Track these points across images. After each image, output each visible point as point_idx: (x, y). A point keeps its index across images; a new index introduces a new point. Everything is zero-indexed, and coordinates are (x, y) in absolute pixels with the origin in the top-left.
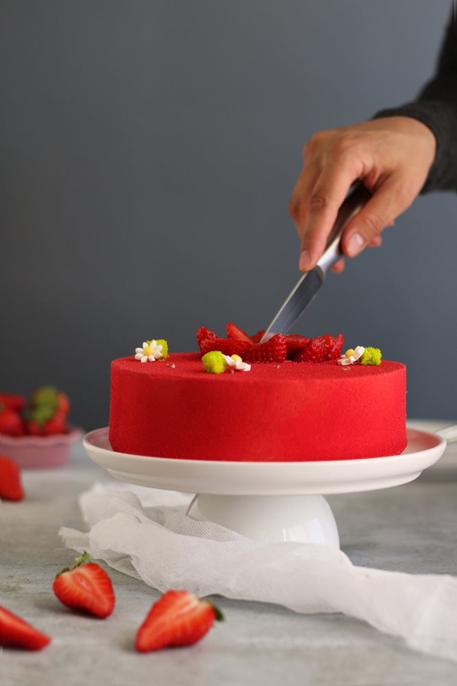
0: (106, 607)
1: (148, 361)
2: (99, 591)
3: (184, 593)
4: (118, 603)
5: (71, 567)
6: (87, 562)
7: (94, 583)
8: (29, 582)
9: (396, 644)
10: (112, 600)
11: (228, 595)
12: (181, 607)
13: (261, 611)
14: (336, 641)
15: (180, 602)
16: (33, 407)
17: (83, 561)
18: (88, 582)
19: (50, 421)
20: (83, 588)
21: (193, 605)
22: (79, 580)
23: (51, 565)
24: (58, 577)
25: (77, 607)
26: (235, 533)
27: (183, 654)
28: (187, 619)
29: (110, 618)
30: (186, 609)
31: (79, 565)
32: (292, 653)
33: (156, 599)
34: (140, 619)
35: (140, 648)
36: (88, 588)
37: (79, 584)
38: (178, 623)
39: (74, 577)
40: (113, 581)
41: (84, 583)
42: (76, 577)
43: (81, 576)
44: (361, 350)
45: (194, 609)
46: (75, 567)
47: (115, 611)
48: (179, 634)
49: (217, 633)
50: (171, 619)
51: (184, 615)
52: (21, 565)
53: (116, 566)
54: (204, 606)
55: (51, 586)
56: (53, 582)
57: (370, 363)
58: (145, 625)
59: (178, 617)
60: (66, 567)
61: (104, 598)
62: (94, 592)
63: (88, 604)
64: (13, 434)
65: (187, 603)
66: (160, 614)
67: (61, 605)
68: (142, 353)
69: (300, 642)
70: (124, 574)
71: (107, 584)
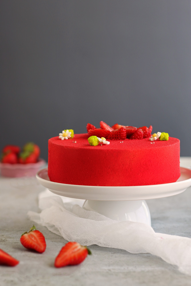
0: (42, 248)
1: (65, 139)
2: (39, 242)
3: (75, 243)
4: (47, 247)
5: (28, 232)
6: (34, 230)
7: (38, 238)
8: (10, 238)
10: (45, 245)
11: (100, 245)
12: (74, 249)
15: (73, 246)
17: (33, 229)
18: (35, 238)
20: (33, 240)
21: (79, 248)
22: (31, 237)
23: (20, 231)
24: (22, 236)
25: (30, 248)
28: (76, 254)
29: (44, 253)
30: (76, 250)
33: (63, 245)
34: (57, 254)
35: (57, 266)
36: (35, 240)
37: (31, 239)
38: (72, 255)
39: (29, 236)
40: (45, 238)
41: (33, 239)
42: (30, 236)
43: (32, 235)
44: (159, 134)
45: (79, 250)
46: (30, 232)
47: (46, 250)
48: (73, 260)
50: (69, 254)
51: (74, 252)
52: (7, 231)
54: (83, 248)
55: (19, 240)
56: (20, 238)
57: (164, 139)
58: (59, 256)
59: (73, 253)
60: (26, 232)
61: (42, 244)
62: (37, 242)
63: (35, 247)
65: (76, 247)
66: (65, 251)
67: (23, 247)
68: (62, 135)
70: (55, 234)
71: (42, 238)
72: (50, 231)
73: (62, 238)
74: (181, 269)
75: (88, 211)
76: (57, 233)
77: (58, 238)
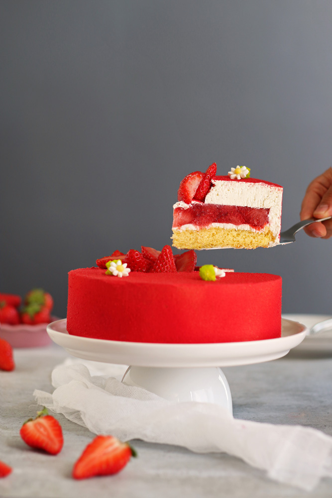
0: (56, 446)
2: (52, 435)
3: (109, 437)
4: (65, 444)
5: (34, 418)
6: (45, 414)
7: (50, 430)
9: (261, 475)
10: (61, 442)
11: (146, 439)
12: (107, 447)
13: (169, 451)
14: (220, 473)
15: (106, 443)
16: (27, 304)
17: (42, 414)
18: (45, 429)
19: (38, 314)
20: (41, 433)
21: (116, 446)
22: (39, 427)
24: (24, 425)
25: (36, 446)
26: (154, 395)
27: (107, 481)
28: (110, 456)
29: (60, 455)
30: (110, 449)
31: (39, 416)
32: (185, 481)
33: (89, 441)
34: (78, 454)
35: (76, 476)
36: (45, 433)
37: (38, 430)
38: (104, 458)
39: (35, 426)
40: (63, 428)
41: (42, 430)
42: (37, 425)
43: (40, 424)
45: (116, 449)
46: (36, 418)
47: (64, 449)
48: (104, 467)
49: (132, 465)
50: (99, 456)
51: (108, 453)
53: (70, 418)
54: (123, 447)
55: (19, 432)
56: (20, 429)
58: (81, 460)
59: (105, 454)
60: (30, 418)
61: (56, 440)
62: (48, 436)
63: (44, 445)
64: (12, 323)
65: (111, 445)
66: (92, 452)
67: (26, 445)
69: (193, 473)
70: (76, 424)
71: (58, 430)
72: (69, 420)
73: (86, 430)
74: (273, 474)
75: (130, 387)
76: (79, 423)
77: (81, 430)
